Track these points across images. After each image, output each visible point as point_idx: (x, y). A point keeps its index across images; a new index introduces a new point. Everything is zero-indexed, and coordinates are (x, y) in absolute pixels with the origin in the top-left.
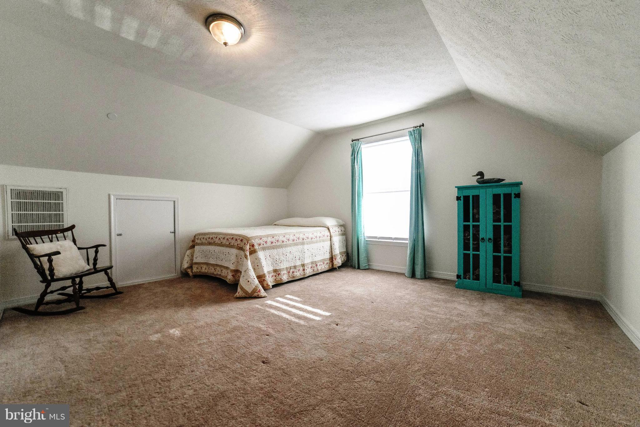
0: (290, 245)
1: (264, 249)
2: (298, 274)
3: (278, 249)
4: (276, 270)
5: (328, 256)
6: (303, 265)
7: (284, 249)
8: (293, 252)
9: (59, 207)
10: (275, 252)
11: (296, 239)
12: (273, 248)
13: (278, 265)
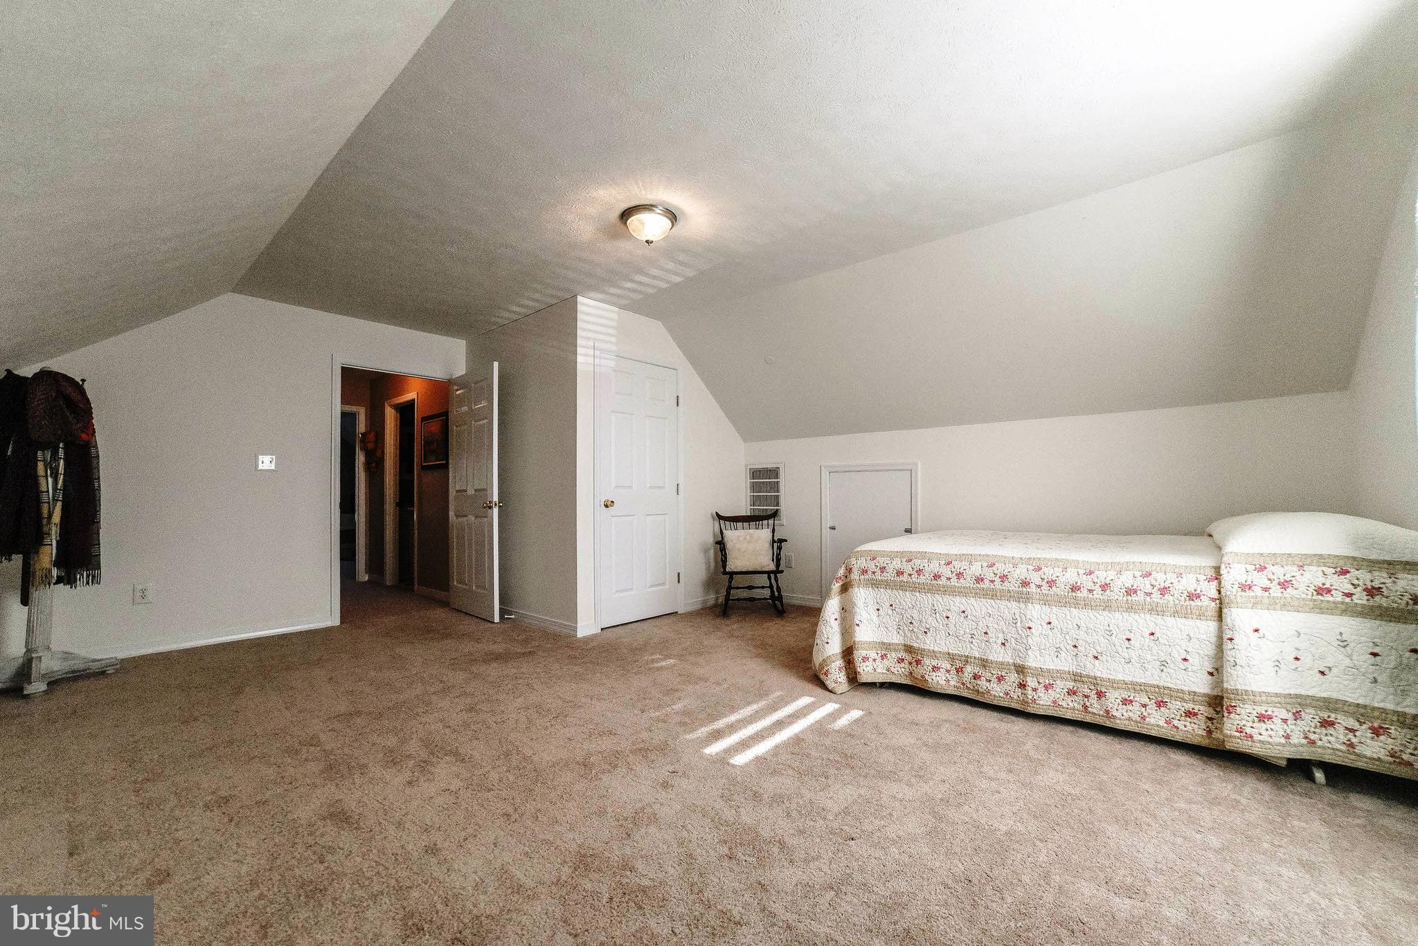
0: (964, 592)
1: (875, 584)
2: (997, 692)
3: (917, 594)
4: (911, 647)
5: (1201, 684)
6: (1021, 670)
7: (941, 601)
8: (974, 613)
9: (775, 488)
10: (907, 598)
11: (990, 576)
12: (902, 587)
13: (917, 638)
